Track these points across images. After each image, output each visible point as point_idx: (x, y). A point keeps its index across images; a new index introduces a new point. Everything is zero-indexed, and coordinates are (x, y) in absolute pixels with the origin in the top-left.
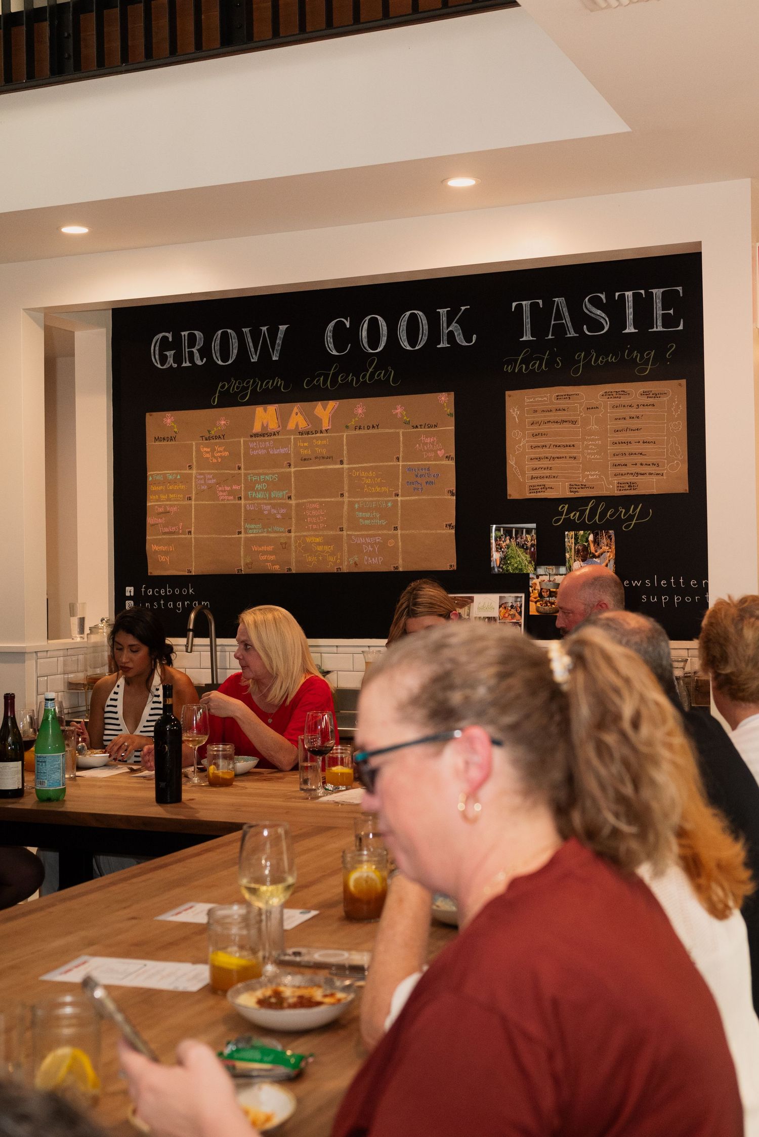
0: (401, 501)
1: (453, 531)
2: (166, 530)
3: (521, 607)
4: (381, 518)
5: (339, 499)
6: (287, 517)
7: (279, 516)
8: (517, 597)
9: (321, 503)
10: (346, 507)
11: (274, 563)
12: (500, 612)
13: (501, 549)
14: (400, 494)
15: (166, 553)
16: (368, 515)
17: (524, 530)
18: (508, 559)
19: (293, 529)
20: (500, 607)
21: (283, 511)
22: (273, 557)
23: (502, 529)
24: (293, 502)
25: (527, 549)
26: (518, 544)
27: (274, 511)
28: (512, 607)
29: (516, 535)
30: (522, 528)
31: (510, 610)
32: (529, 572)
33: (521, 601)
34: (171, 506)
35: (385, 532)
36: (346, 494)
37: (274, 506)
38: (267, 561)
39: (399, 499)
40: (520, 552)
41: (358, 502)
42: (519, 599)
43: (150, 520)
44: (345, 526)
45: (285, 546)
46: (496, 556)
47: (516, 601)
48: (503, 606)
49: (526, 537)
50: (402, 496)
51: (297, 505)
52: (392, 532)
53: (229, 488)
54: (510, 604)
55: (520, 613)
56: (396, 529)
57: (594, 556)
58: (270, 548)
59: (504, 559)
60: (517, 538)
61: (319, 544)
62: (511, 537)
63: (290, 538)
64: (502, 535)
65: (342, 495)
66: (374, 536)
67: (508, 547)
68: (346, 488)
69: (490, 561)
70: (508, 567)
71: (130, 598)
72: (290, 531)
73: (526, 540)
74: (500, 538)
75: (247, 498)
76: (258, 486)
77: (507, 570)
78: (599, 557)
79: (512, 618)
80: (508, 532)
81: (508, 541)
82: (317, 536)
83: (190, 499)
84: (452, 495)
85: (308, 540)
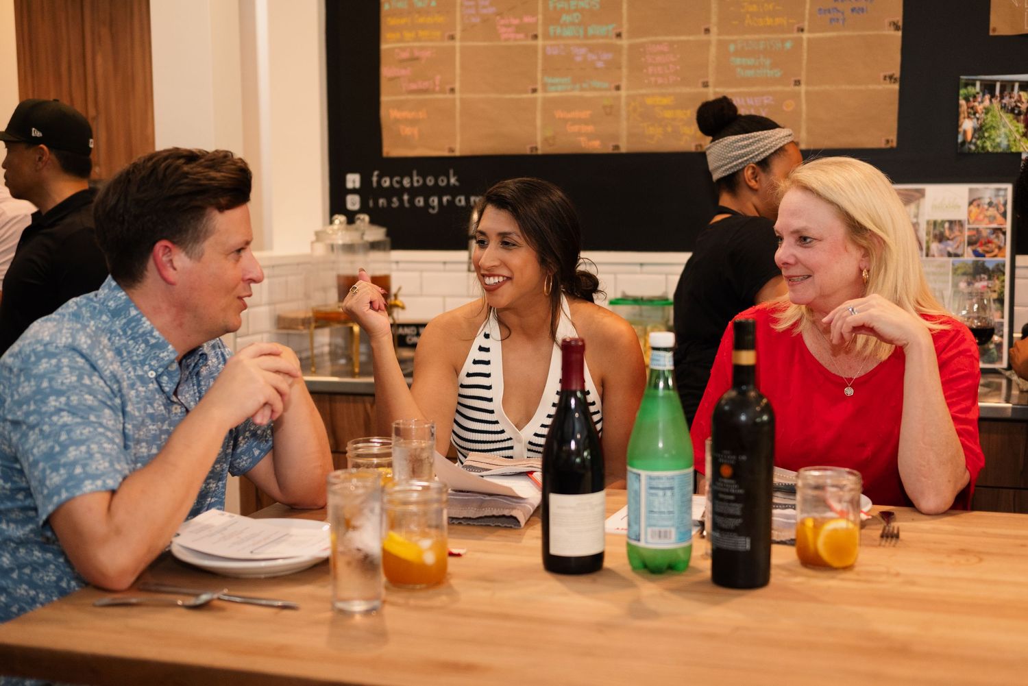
0: (809, 40)
1: (896, 87)
2: (413, 86)
3: (1005, 204)
4: (774, 66)
5: (703, 37)
6: (614, 65)
7: (600, 64)
8: (998, 190)
9: (671, 44)
10: (713, 50)
11: (591, 137)
12: (970, 212)
13: (975, 114)
14: (806, 28)
15: (413, 122)
16: (750, 61)
17: (1017, 86)
18: (986, 130)
19: (624, 84)
20: (971, 203)
21: (608, 56)
22: (590, 128)
23: (978, 84)
24: (624, 42)
25: (1020, 113)
26: (1004, 107)
27: (591, 57)
28: (990, 204)
29: (1002, 92)
30: (1012, 83)
31: (987, 210)
32: (1021, 150)
33: (1005, 196)
34: (422, 48)
35: (779, 88)
36: (714, 30)
37: (591, 49)
38: (579, 134)
39: (805, 36)
40: (1007, 118)
41: (734, 42)
42: (1002, 193)
43: (386, 71)
44: (711, 80)
45: (611, 111)
46: (968, 125)
47: (997, 196)
48: (975, 203)
49: (1020, 96)
50: (810, 31)
51: (631, 47)
52: (791, 88)
53: (516, 22)
54: (987, 201)
55: (1004, 215)
56: (798, 83)
58: (585, 114)
59: (980, 130)
60: (1002, 97)
61: (666, 107)
62: (993, 96)
63: (619, 98)
64: (978, 93)
65: (707, 31)
66: (763, 94)
67: (987, 111)
68: (714, 19)
69: (957, 133)
70: (985, 142)
71: (353, 191)
72: (618, 88)
73: (1020, 100)
74: (975, 97)
75: (547, 36)
76: (565, 18)
77: (983, 148)
79: (991, 222)
80: (989, 88)
81: (987, 103)
82: (663, 95)
83: (452, 38)
84: (897, 28)
85: (649, 101)
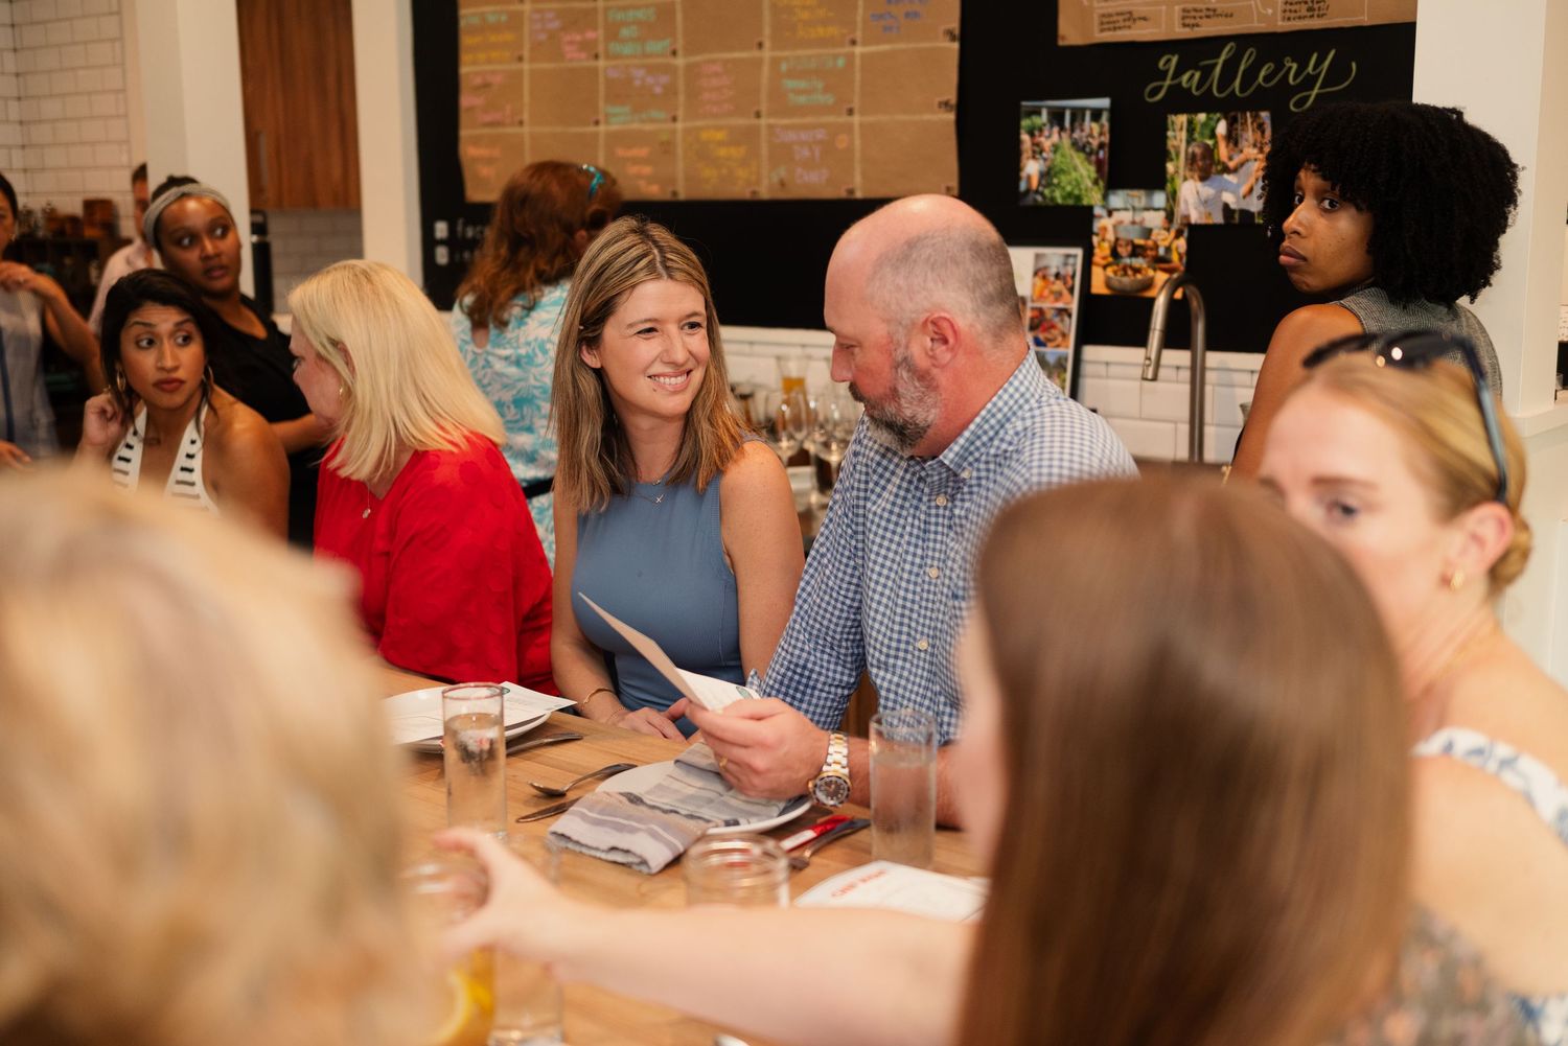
0: (863, 56)
1: (951, 117)
2: (488, 118)
3: (1073, 277)
4: (826, 90)
5: (756, 53)
6: (670, 91)
7: (658, 90)
8: (1068, 256)
9: (726, 62)
10: (766, 70)
11: (650, 180)
12: (1034, 285)
13: (1041, 152)
14: (859, 39)
15: (490, 161)
16: (802, 84)
17: (1088, 115)
18: (1055, 175)
19: (680, 113)
20: (1036, 274)
21: (664, 79)
22: (647, 170)
23: (1044, 113)
24: (680, 61)
25: (1090, 154)
26: (1075, 144)
27: (650, 80)
28: (1057, 276)
29: (1073, 121)
30: (1083, 110)
31: (1053, 283)
32: (1093, 202)
33: (1074, 265)
34: (493, 73)
35: (831, 119)
36: (767, 44)
37: (651, 70)
38: (639, 176)
39: (858, 50)
40: (1078, 159)
41: (786, 59)
42: (1071, 261)
43: (465, 100)
44: (764, 108)
45: (667, 148)
46: (1032, 168)
47: (1066, 264)
48: (1040, 274)
49: (1091, 129)
50: (865, 43)
51: (689, 68)
52: (844, 119)
53: (578, 38)
54: (1053, 271)
55: (1071, 290)
56: (850, 112)
57: (1226, 170)
58: (643, 152)
59: (1047, 175)
60: (1073, 130)
61: (721, 144)
62: (1062, 129)
63: (674, 132)
64: (1044, 125)
65: (760, 45)
66: (814, 127)
67: (1056, 148)
68: (767, 31)
69: (1018, 179)
70: (1053, 191)
71: (442, 242)
72: (674, 119)
73: (1091, 135)
74: (1041, 130)
75: (608, 57)
76: (625, 32)
77: (1053, 199)
78: (1235, 171)
79: (1057, 300)
80: (1057, 117)
81: (1055, 138)
82: (718, 128)
83: (520, 59)
84: (953, 39)
85: (704, 136)
